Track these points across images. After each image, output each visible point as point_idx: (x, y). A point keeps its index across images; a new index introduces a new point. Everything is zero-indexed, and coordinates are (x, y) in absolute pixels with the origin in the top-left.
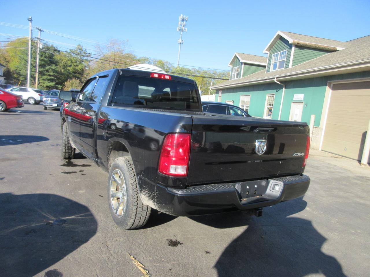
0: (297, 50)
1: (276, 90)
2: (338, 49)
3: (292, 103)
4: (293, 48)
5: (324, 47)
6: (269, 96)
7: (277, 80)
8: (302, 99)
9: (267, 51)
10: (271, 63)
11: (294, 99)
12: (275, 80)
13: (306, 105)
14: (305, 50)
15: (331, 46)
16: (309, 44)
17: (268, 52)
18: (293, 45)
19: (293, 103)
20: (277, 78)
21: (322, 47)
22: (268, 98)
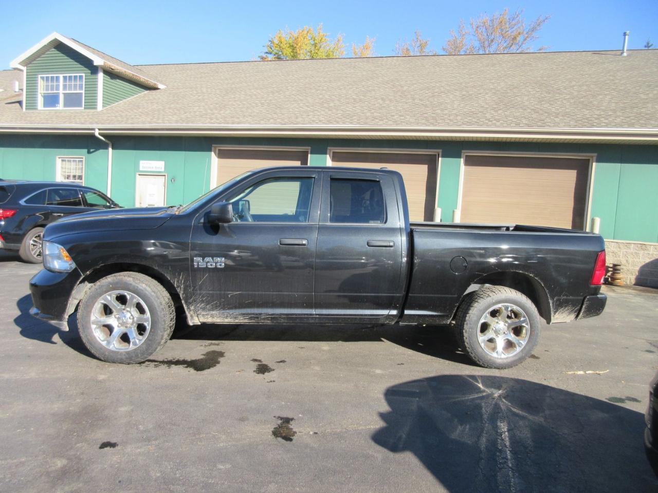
0: (107, 79)
1: (85, 151)
2: (159, 87)
3: (137, 176)
4: (101, 75)
5: (144, 80)
6: (63, 161)
7: (100, 134)
8: (163, 170)
9: (22, 65)
10: (39, 92)
11: (141, 169)
12: (97, 133)
13: (173, 180)
14: (118, 80)
15: (151, 82)
16: (125, 72)
17: (24, 69)
18: (99, 69)
19: (139, 175)
20: (99, 129)
21: (142, 80)
22: (62, 164)
